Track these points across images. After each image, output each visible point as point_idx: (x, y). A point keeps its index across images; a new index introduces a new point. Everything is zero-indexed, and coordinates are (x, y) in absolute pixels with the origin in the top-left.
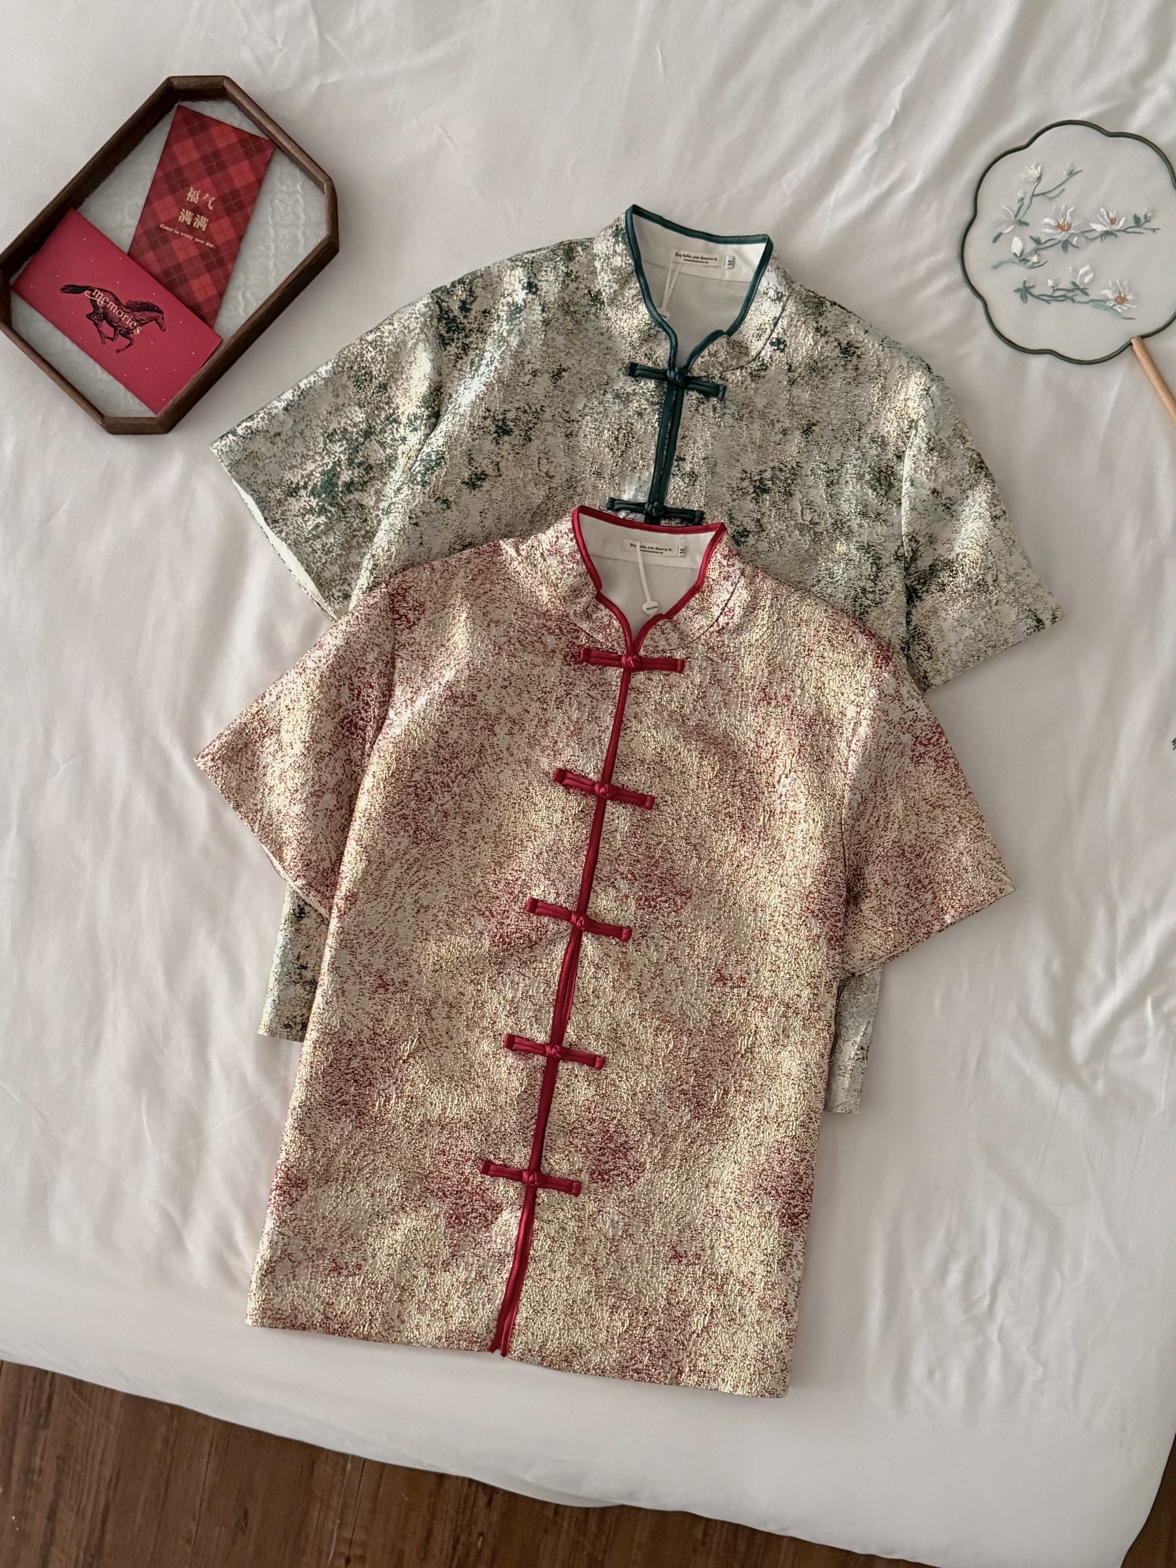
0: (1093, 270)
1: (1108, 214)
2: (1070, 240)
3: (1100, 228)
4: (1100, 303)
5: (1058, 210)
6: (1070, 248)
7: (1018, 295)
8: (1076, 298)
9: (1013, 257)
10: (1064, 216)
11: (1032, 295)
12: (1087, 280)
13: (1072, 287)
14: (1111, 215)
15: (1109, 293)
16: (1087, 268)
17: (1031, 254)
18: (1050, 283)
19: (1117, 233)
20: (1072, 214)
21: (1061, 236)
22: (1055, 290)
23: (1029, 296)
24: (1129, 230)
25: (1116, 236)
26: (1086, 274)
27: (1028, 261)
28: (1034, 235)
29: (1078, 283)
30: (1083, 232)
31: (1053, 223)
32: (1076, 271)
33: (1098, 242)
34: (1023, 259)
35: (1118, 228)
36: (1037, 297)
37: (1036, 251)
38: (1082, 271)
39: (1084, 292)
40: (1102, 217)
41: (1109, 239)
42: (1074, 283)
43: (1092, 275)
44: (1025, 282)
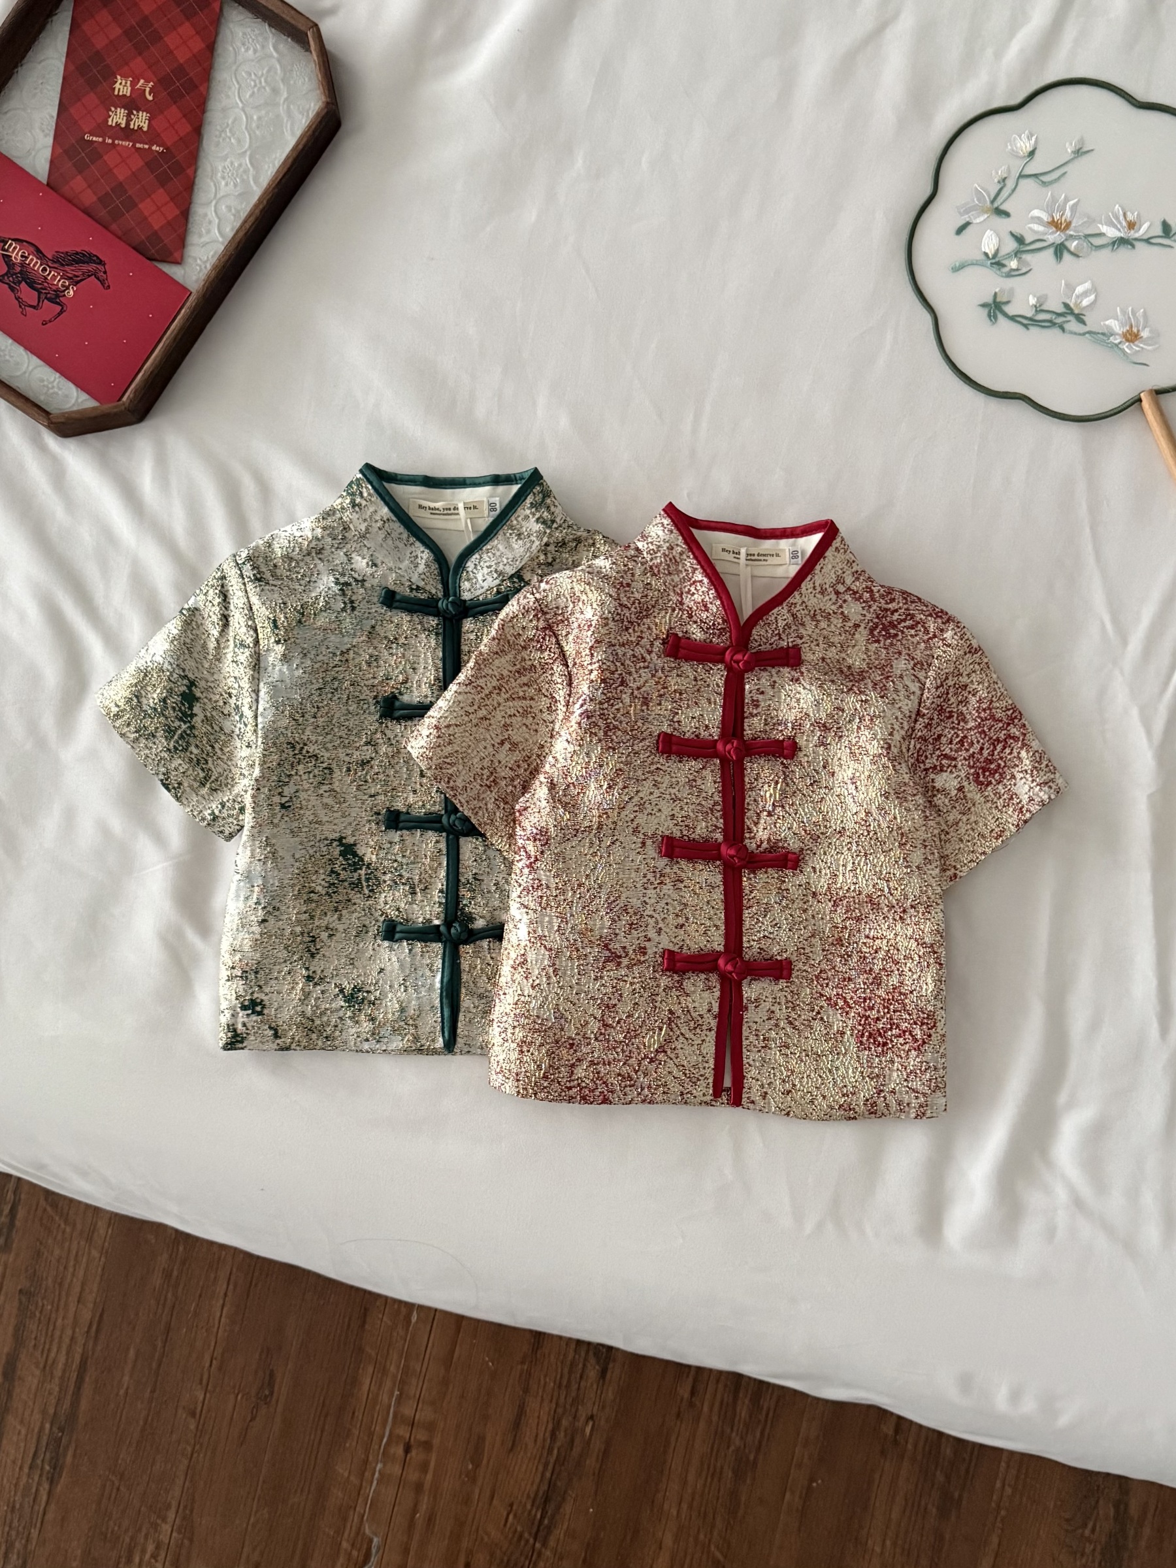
0: (1094, 289)
1: (1125, 215)
2: (1067, 244)
3: (1112, 233)
4: (1101, 337)
5: (1054, 200)
6: (1066, 256)
7: (985, 311)
8: (1066, 326)
9: (983, 257)
10: (1062, 210)
11: (1005, 315)
12: (1085, 302)
13: (1061, 309)
14: (1130, 217)
15: (1115, 325)
16: (1087, 285)
17: (1009, 256)
18: (1032, 301)
19: (1135, 243)
20: (1074, 208)
21: (1055, 237)
22: (1038, 309)
23: (1000, 316)
24: (1153, 241)
25: (1133, 246)
26: (1086, 294)
27: (1004, 266)
28: (1018, 231)
29: (1072, 305)
30: (1087, 236)
31: (1045, 217)
32: (1070, 288)
33: (1106, 252)
34: (996, 262)
35: (1137, 235)
36: (1013, 318)
37: (1017, 254)
38: (1080, 289)
39: (1080, 318)
40: (1117, 218)
41: (1124, 251)
42: (1066, 305)
43: (1092, 297)
44: (996, 294)
